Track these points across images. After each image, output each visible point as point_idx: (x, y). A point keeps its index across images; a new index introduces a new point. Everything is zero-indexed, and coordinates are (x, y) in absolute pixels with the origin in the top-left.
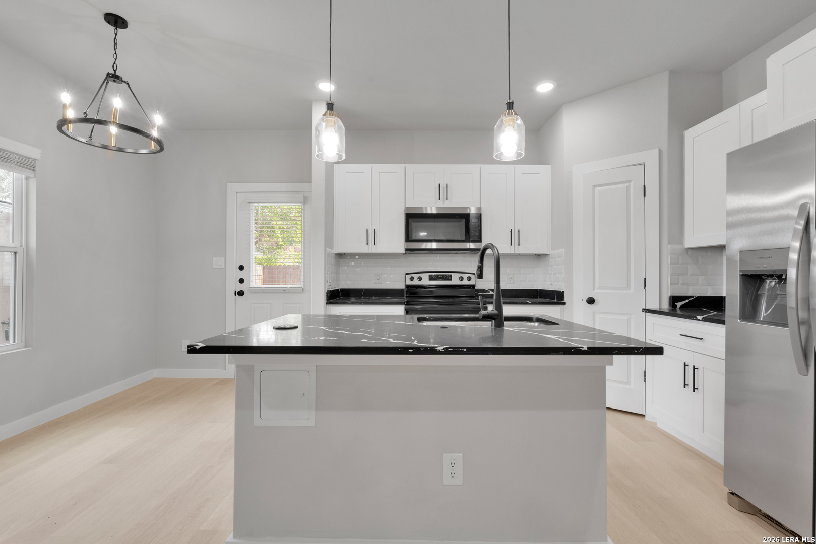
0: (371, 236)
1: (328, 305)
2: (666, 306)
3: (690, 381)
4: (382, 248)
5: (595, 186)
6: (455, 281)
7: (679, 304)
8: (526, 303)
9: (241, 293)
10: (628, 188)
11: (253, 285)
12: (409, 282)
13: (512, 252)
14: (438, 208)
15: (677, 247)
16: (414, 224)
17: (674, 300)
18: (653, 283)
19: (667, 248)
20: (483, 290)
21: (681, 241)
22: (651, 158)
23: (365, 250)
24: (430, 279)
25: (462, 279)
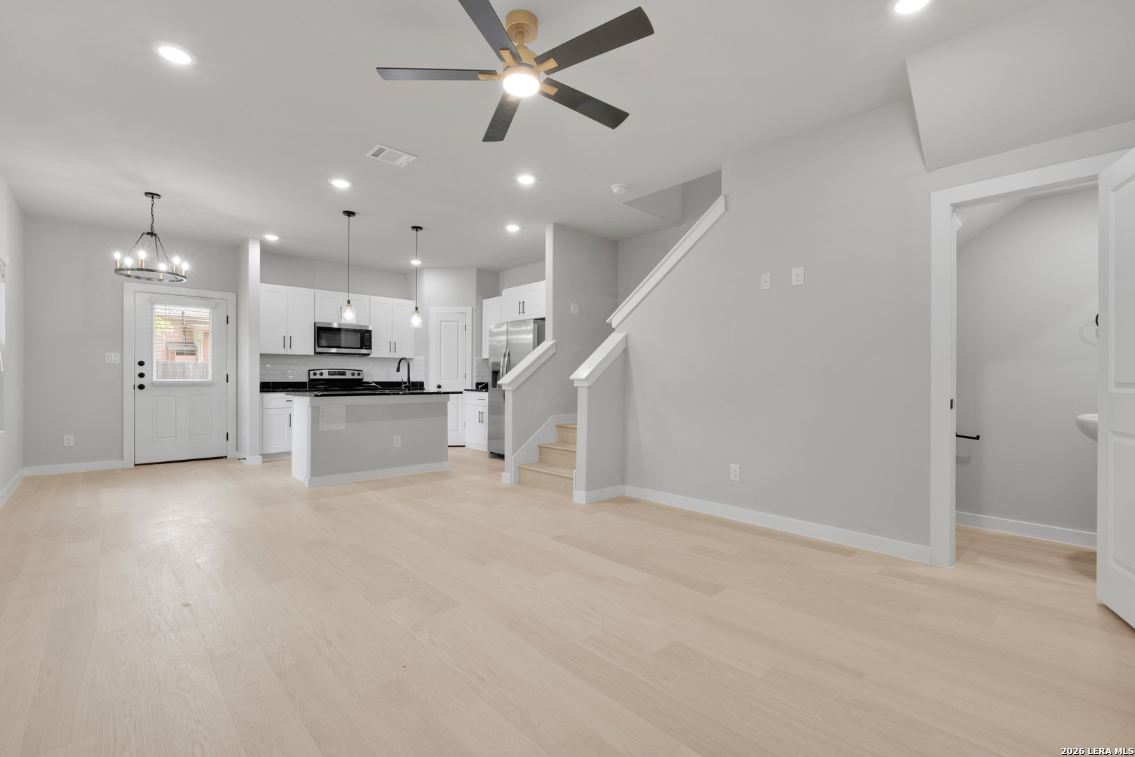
0: (287, 341)
1: (262, 393)
2: (474, 388)
3: (481, 420)
4: (296, 350)
5: (441, 321)
6: (348, 376)
7: (480, 387)
8: (398, 394)
9: (141, 387)
10: (458, 325)
11: (155, 379)
12: (312, 377)
13: (391, 356)
14: (339, 324)
15: (479, 358)
16: (323, 335)
17: (478, 384)
18: (469, 376)
19: (475, 358)
20: (368, 383)
21: (481, 356)
22: (469, 310)
23: (282, 352)
24: (329, 375)
25: (353, 374)
